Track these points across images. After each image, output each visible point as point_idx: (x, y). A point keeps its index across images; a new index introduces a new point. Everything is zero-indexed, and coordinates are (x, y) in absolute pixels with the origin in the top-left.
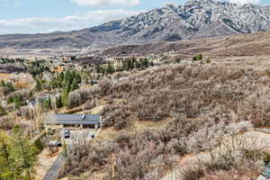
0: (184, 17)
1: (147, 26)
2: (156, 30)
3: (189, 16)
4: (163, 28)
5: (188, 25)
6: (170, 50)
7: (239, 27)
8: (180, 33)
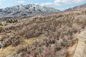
0: (27, 8)
1: (14, 11)
2: (18, 12)
3: (28, 8)
4: (20, 12)
5: (28, 11)
6: (24, 18)
7: (43, 12)
8: (26, 14)
